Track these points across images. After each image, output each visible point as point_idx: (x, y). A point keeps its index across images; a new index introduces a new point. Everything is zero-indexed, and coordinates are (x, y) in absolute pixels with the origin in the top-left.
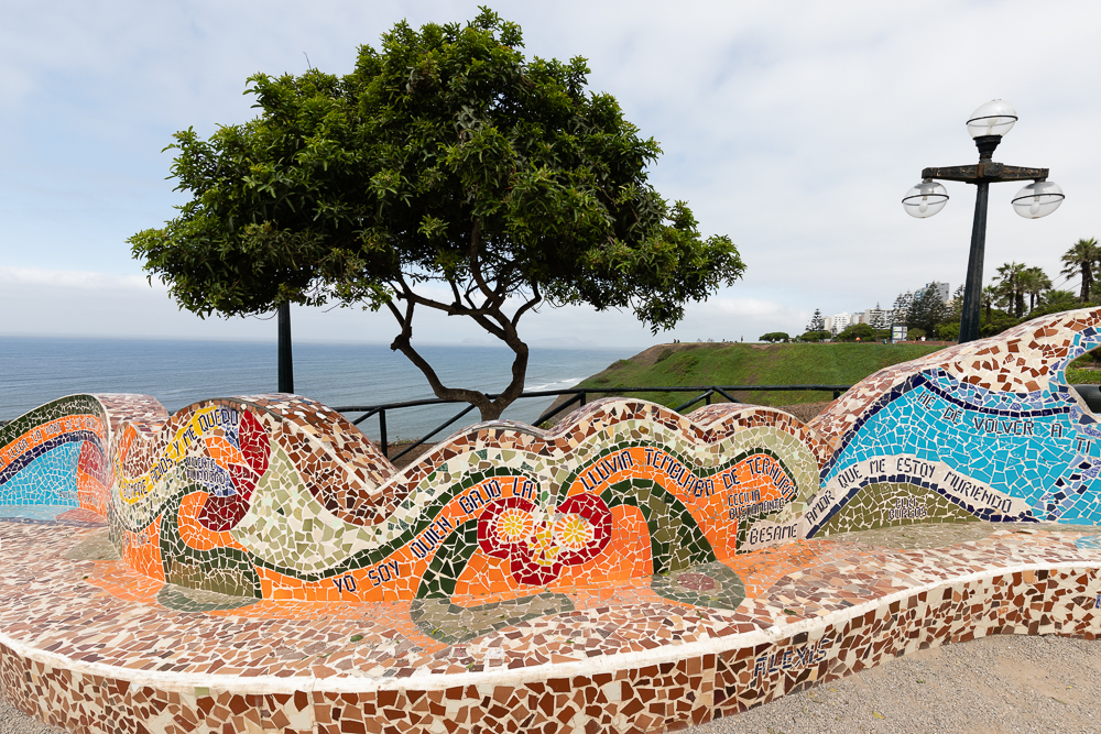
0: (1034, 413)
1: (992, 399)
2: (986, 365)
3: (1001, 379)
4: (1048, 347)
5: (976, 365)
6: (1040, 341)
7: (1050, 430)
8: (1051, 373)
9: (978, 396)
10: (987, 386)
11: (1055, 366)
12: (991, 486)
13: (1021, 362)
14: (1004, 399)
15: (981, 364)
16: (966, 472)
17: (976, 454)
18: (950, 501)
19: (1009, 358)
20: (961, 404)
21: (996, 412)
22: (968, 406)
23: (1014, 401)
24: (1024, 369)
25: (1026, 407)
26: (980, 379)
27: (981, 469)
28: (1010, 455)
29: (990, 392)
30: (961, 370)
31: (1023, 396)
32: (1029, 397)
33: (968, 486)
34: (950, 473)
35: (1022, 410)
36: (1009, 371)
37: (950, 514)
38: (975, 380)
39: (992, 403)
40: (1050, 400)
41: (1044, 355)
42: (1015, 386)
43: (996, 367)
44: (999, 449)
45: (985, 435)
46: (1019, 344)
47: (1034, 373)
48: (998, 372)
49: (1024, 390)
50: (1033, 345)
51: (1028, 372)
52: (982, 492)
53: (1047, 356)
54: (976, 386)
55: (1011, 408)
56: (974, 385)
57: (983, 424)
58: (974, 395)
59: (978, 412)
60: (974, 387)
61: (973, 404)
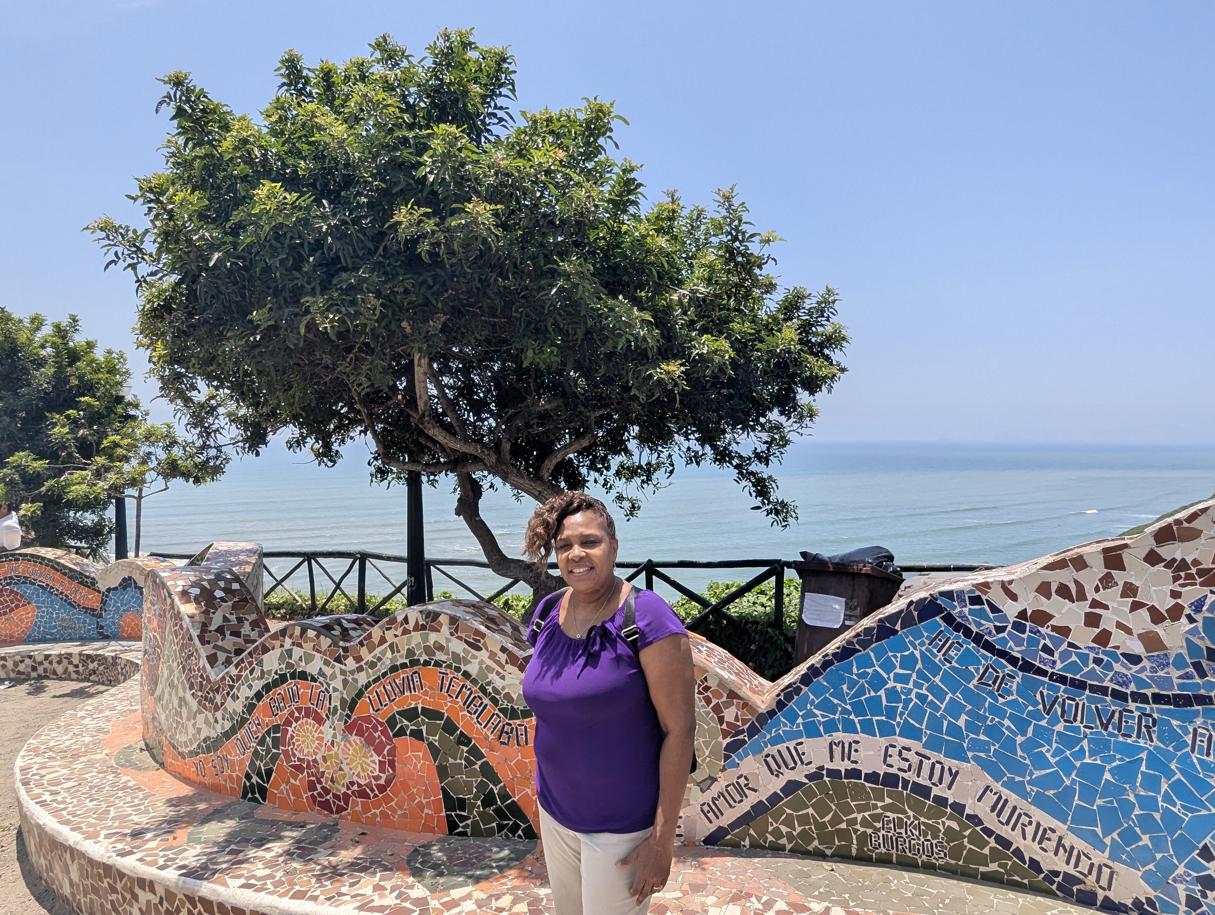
0: (1158, 698)
1: (1074, 658)
2: (1063, 591)
3: (1092, 620)
4: (1183, 565)
5: (1044, 589)
6: (1167, 551)
7: (1189, 739)
8: (1191, 620)
9: (1046, 649)
10: (1065, 631)
11: (1198, 606)
12: (1070, 829)
13: (1129, 590)
14: (1098, 661)
15: (1054, 588)
16: (1023, 794)
17: (1040, 761)
18: (992, 841)
19: (1107, 581)
20: (1013, 661)
21: (1081, 685)
22: (1027, 667)
23: (1117, 667)
24: (1136, 606)
25: (1141, 683)
26: (1051, 617)
27: (1050, 793)
28: (1107, 776)
29: (1070, 645)
30: (1014, 597)
31: (1134, 659)
32: (1145, 663)
33: (1024, 819)
34: (987, 788)
35: (1132, 687)
36: (1106, 607)
37: (993, 867)
38: (1041, 617)
39: (1074, 667)
40: (1187, 676)
41: (1176, 579)
42: (1117, 638)
43: (1081, 596)
44: (1087, 760)
45: (1060, 727)
46: (1126, 555)
47: (1157, 617)
48: (1084, 607)
49: (1137, 648)
50: (1152, 558)
51: (1144, 613)
52: (1054, 837)
53: (1181, 581)
54: (1043, 630)
55: (1111, 680)
56: (1040, 628)
57: (1056, 706)
58: (1040, 647)
59: (1046, 679)
60: (1039, 631)
61: (1037, 663)
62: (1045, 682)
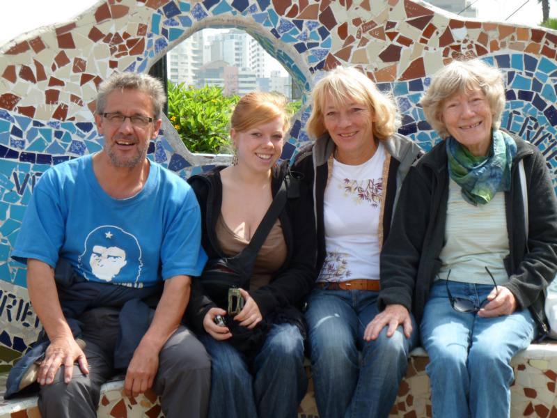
1: (39, 135)
2: (26, 73)
3: (52, 97)
4: (117, 39)
5: (10, 74)
6: (105, 28)
9: (16, 132)
10: (29, 111)
13: (79, 65)
14: (58, 134)
15: (18, 70)
19: (62, 60)
21: (47, 160)
23: (74, 137)
24: (86, 78)
26: (17, 99)
29: (36, 123)
31: (86, 127)
33: (10, 302)
36: (61, 83)
38: (9, 101)
39: (39, 144)
41: (113, 51)
42: (73, 110)
48: (44, 86)
49: (88, 117)
50: (95, 35)
51: (91, 84)
53: (117, 53)
54: (12, 113)
55: (70, 150)
56: (9, 112)
57: (28, 184)
58: (10, 130)
59: (17, 160)
60: (8, 115)
61: (9, 147)
62: (16, 164)
